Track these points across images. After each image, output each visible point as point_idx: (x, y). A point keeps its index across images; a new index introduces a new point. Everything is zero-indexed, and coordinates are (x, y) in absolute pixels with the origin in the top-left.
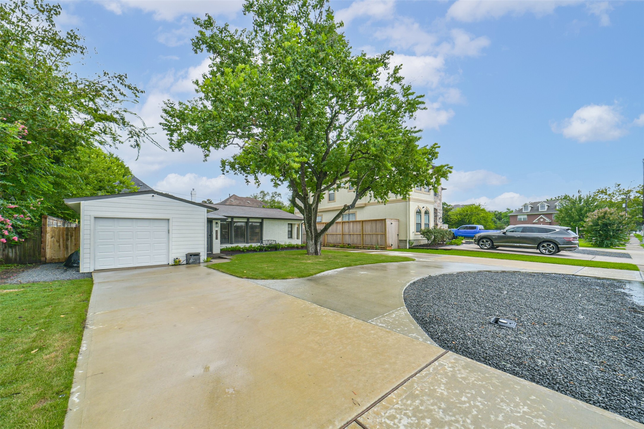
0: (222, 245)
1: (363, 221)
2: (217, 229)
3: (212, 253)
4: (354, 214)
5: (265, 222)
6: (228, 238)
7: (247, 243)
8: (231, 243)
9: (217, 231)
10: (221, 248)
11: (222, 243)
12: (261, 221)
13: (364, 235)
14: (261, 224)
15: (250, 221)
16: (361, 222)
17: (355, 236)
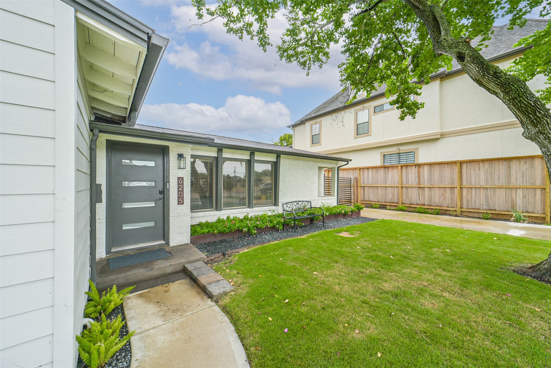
0: (195, 214)
1: (461, 163)
2: (181, 173)
3: (168, 243)
4: (413, 153)
5: (284, 162)
6: (211, 197)
7: (249, 207)
8: (218, 208)
9: (180, 180)
10: (195, 222)
11: (194, 208)
12: (274, 160)
13: (465, 190)
14: (276, 165)
15: (256, 158)
16: (458, 164)
17: (437, 191)
